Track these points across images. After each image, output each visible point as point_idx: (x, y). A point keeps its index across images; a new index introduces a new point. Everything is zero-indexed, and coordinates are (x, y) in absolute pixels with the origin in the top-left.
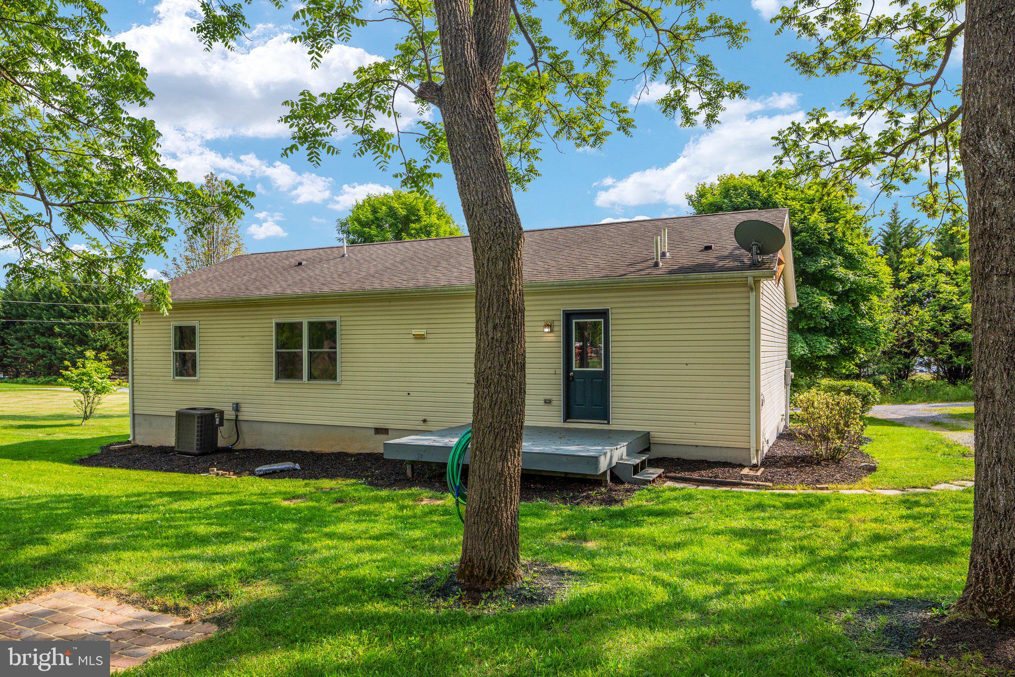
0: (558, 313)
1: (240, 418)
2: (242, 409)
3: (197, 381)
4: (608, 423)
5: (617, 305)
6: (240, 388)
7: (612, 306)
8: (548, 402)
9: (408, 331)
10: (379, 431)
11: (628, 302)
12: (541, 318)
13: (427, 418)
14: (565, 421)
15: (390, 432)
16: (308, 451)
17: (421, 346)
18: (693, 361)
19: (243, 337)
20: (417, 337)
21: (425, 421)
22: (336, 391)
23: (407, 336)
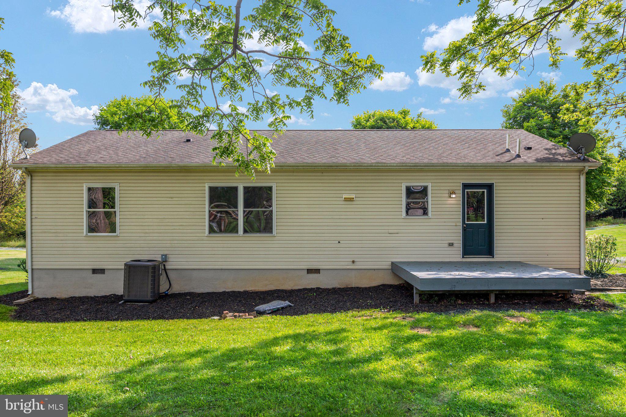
0: (458, 184)
1: (167, 267)
2: (170, 260)
3: (117, 236)
4: (493, 257)
5: (498, 181)
6: (169, 242)
7: (496, 181)
8: (451, 245)
9: (339, 195)
10: (310, 271)
11: (506, 179)
12: (446, 188)
13: (355, 260)
14: (463, 257)
15: (321, 271)
16: (242, 290)
17: (349, 206)
18: (548, 216)
19: (172, 197)
20: (346, 200)
21: (353, 262)
22: (273, 242)
23: (338, 199)
